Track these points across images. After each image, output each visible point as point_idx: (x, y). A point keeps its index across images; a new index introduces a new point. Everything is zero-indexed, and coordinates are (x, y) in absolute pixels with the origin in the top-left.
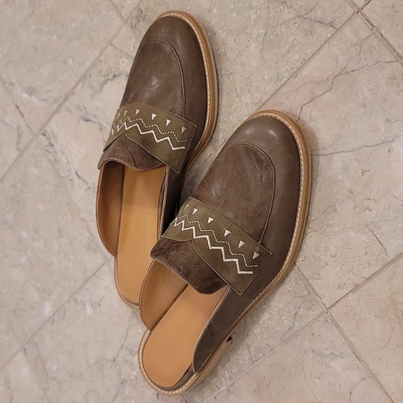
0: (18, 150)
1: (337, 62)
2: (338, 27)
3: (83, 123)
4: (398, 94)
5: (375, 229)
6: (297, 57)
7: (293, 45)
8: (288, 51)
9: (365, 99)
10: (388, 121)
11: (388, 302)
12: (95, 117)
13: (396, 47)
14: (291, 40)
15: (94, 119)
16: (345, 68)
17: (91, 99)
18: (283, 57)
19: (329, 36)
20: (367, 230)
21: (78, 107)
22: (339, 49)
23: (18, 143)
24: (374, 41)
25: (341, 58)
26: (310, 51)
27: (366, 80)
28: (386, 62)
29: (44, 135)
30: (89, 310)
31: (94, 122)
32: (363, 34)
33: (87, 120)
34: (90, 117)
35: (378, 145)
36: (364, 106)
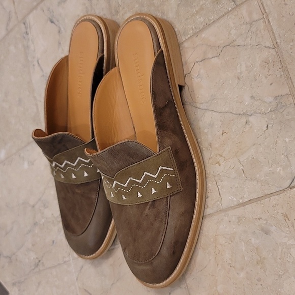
0: (7, 30)
1: (230, 34)
2: (238, 3)
3: (49, 23)
4: (266, 78)
5: (219, 181)
6: (202, 19)
7: (202, 9)
8: (197, 12)
9: (241, 73)
10: (252, 97)
11: (212, 240)
12: (58, 21)
13: (277, 36)
14: (201, 3)
15: (56, 23)
16: (234, 41)
17: (58, 6)
18: (192, 16)
19: (230, 9)
20: (213, 179)
21: (49, 10)
22: (234, 23)
23: (8, 25)
24: (261, 25)
25: (233, 32)
26: (212, 18)
27: (246, 57)
28: (265, 47)
29: (24, 24)
30: (26, 166)
31: (56, 26)
32: (256, 16)
33: (52, 22)
34: (54, 20)
35: (239, 114)
36: (239, 79)
